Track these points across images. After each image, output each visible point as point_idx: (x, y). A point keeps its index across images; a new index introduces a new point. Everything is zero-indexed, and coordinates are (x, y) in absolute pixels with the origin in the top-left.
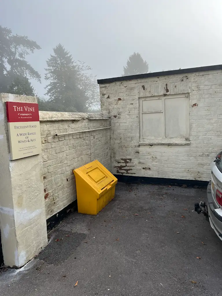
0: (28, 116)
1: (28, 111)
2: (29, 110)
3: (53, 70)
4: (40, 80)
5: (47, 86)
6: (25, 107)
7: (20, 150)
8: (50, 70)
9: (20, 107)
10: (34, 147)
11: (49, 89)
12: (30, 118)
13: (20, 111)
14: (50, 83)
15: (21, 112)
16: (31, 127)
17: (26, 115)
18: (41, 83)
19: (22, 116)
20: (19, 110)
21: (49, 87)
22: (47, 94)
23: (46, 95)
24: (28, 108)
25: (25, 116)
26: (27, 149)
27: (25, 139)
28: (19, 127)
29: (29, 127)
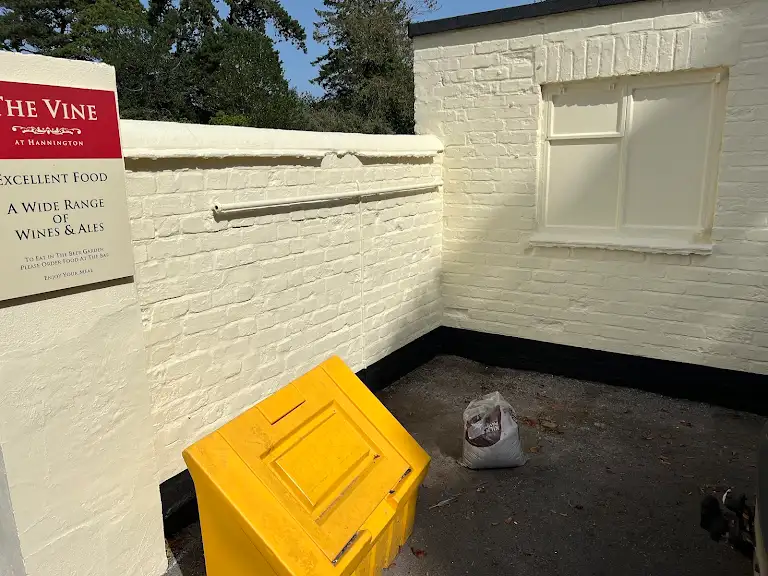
0: (65, 137)
1: (66, 117)
2: (70, 115)
3: (336, 16)
4: (302, 45)
5: (320, 60)
6: (47, 101)
7: (26, 264)
8: (329, 14)
9: (19, 102)
10: (98, 254)
11: (323, 67)
12: (75, 143)
13: (21, 114)
14: (327, 53)
15: (27, 122)
16: (78, 179)
17: (56, 132)
18: (305, 51)
19: (31, 136)
20: (15, 112)
21: (325, 62)
22: (319, 80)
23: (316, 83)
24: (65, 105)
25: (51, 137)
26: (61, 259)
27: (53, 226)
28: (20, 180)
29: (70, 178)
